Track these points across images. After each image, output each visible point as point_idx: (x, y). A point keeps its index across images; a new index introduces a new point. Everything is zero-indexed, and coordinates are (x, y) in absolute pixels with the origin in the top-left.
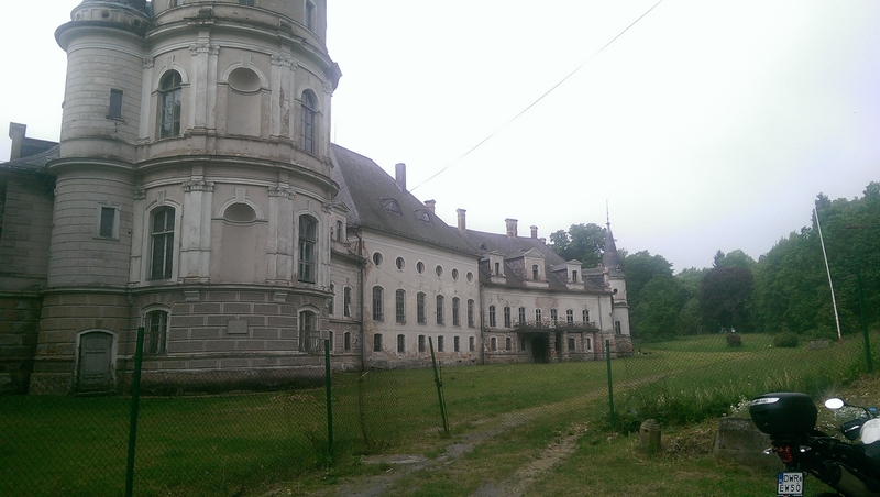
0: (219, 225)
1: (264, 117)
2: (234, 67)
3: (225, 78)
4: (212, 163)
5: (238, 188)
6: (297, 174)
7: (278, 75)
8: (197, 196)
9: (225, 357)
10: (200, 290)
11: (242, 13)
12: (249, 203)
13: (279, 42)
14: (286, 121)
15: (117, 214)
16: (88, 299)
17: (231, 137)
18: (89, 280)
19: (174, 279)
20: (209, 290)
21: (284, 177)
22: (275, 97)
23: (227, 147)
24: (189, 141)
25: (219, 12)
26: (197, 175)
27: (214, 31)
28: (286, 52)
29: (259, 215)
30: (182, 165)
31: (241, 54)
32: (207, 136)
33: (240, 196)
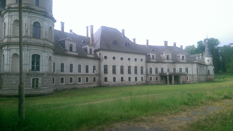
0: (11, 59)
2: (14, 20)
3: (12, 23)
4: (9, 44)
7: (25, 20)
8: (7, 52)
9: (11, 90)
10: (7, 74)
11: (16, 6)
12: (17, 53)
13: (25, 11)
14: (27, 31)
17: (13, 37)
19: (4, 71)
21: (26, 46)
22: (24, 25)
24: (6, 39)
25: (12, 6)
27: (10, 12)
28: (27, 13)
30: (4, 45)
32: (8, 37)
33: (15, 51)
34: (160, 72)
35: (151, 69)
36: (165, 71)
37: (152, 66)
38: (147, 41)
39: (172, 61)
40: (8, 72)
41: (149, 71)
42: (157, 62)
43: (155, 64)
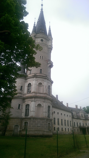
0: (36, 107)
1: (43, 90)
2: (39, 82)
3: (38, 84)
4: (35, 97)
5: (39, 101)
6: (48, 99)
7: (45, 83)
8: (33, 102)
9: (37, 131)
10: (33, 118)
11: (40, 75)
12: (41, 104)
13: (45, 79)
14: (46, 90)
15: (21, 105)
16: (16, 119)
17: (38, 93)
18: (16, 116)
19: (29, 116)
20: (34, 118)
21: (46, 99)
22: (45, 87)
23: (38, 95)
24: (32, 94)
25: (37, 74)
26: (33, 99)
27: (36, 77)
28: (46, 80)
29: (42, 106)
30: (31, 97)
31: (40, 80)
32: (35, 93)
33: (39, 103)
34: (79, 125)
35: (74, 123)
36: (82, 125)
37: (75, 121)
38: (67, 104)
39: (84, 118)
40: (34, 117)
41: (74, 125)
42: (77, 119)
43: (76, 120)
